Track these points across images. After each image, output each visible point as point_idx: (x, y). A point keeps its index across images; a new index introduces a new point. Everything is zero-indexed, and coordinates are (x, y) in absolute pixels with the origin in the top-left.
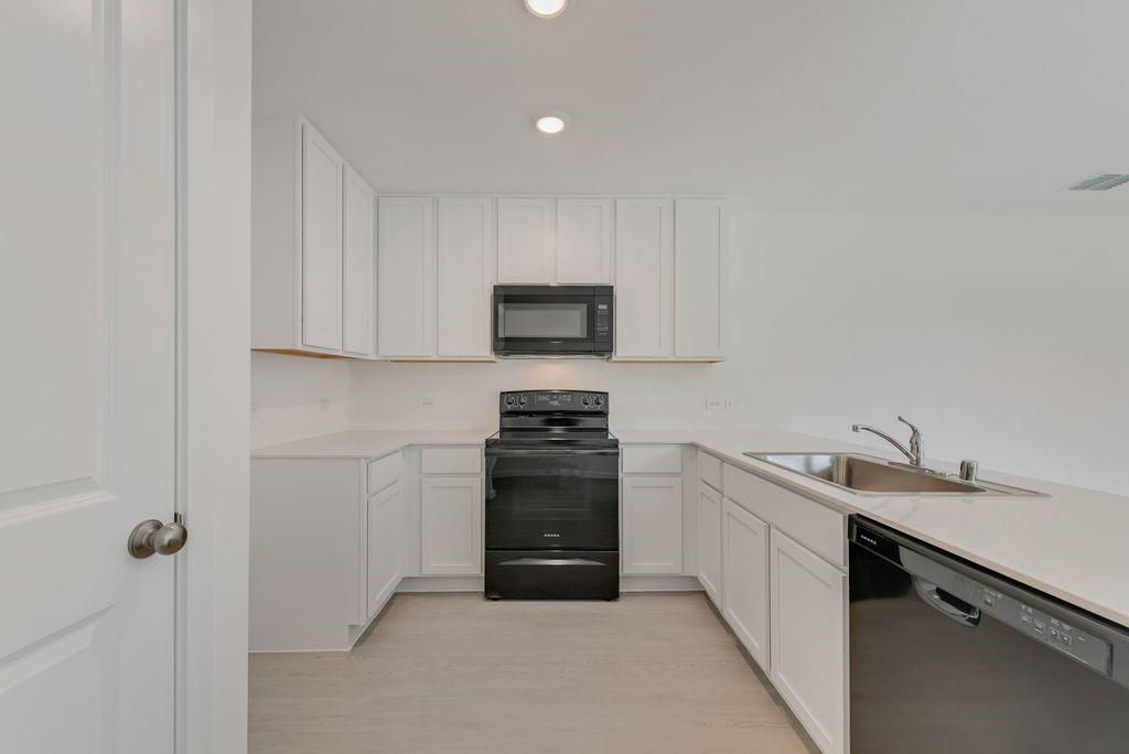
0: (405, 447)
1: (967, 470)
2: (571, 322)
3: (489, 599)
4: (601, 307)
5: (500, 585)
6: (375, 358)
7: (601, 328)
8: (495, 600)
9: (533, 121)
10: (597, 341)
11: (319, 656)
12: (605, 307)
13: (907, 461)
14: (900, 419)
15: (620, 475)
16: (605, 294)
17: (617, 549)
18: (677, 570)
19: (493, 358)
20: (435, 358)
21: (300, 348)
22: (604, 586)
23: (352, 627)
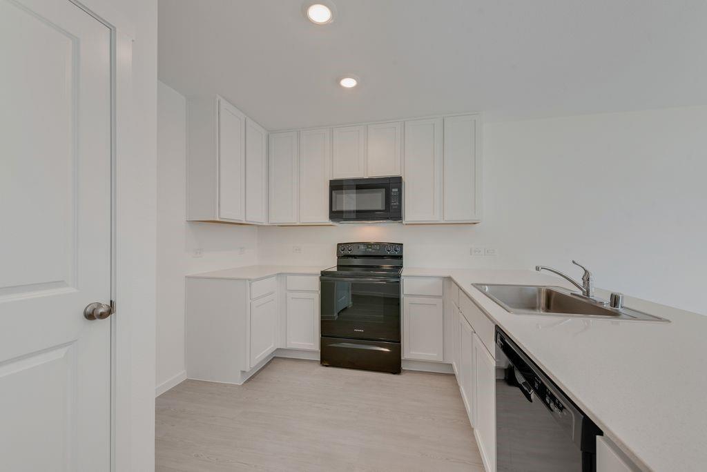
0: (278, 274)
1: (615, 300)
2: (375, 200)
3: (323, 365)
4: (393, 190)
5: (330, 358)
6: (267, 224)
7: (394, 203)
8: (327, 366)
9: (338, 80)
10: (392, 212)
11: (225, 385)
12: (397, 190)
13: (580, 293)
14: (574, 262)
15: (402, 296)
16: (397, 182)
17: (400, 342)
18: (440, 359)
19: (331, 223)
20: (298, 224)
21: (218, 219)
22: (392, 365)
23: (243, 372)
